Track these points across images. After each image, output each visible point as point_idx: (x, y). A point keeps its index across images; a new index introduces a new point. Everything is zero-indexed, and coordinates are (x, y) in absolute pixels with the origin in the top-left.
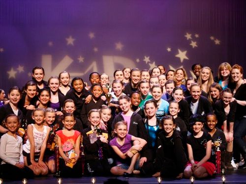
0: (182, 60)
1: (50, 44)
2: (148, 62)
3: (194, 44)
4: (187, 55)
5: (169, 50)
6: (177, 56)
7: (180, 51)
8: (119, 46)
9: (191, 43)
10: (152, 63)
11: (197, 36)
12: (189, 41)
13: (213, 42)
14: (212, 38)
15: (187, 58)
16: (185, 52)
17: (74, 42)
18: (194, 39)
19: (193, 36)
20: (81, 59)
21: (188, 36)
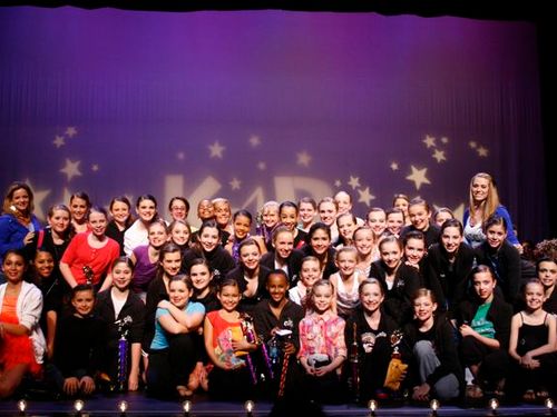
0: (418, 186)
1: (181, 156)
2: (357, 188)
3: (439, 156)
4: (427, 176)
5: (394, 166)
6: (410, 178)
7: (414, 169)
8: (304, 159)
9: (434, 153)
10: (363, 189)
11: (445, 140)
12: (431, 151)
13: (474, 152)
14: (473, 145)
15: (427, 181)
16: (424, 171)
17: (223, 153)
18: (440, 146)
19: (438, 142)
20: (236, 184)
21: (430, 142)
